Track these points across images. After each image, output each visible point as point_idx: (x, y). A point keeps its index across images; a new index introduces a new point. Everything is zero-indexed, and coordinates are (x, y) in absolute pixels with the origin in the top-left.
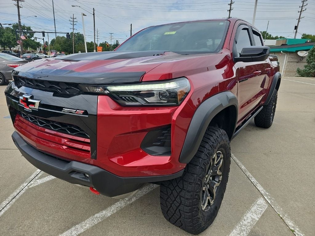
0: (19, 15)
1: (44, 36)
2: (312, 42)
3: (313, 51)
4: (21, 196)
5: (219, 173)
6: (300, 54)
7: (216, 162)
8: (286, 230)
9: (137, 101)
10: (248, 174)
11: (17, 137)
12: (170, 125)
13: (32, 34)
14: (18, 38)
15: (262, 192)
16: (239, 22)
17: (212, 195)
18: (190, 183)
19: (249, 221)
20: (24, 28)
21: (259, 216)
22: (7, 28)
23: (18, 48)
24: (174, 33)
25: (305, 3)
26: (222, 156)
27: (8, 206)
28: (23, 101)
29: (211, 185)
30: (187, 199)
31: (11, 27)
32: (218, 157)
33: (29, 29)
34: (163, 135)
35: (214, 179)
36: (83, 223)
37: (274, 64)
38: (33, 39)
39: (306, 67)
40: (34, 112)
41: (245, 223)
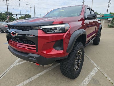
0: (7, 8)
1: (16, 16)
2: (113, 15)
3: (113, 18)
4: (11, 69)
5: (80, 58)
6: (109, 19)
7: (79, 54)
8: (104, 77)
9: (51, 31)
10: (91, 60)
11: (10, 47)
12: (63, 39)
13: (12, 15)
14: (7, 17)
15: (96, 66)
16: (86, 6)
17: (78, 66)
18: (70, 60)
19: (91, 75)
20: (9, 13)
21: (95, 73)
22: (3, 13)
23: (7, 20)
24: (63, 10)
25: (110, 1)
26: (81, 52)
27: (7, 72)
28: (12, 33)
29: (78, 62)
30: (70, 66)
31: (5, 13)
32: (80, 52)
33: (11, 13)
34: (61, 43)
35: (79, 61)
36: (33, 77)
37: (99, 22)
38: (12, 17)
39: (111, 24)
40: (16, 37)
41: (90, 75)
